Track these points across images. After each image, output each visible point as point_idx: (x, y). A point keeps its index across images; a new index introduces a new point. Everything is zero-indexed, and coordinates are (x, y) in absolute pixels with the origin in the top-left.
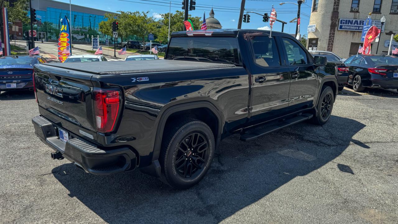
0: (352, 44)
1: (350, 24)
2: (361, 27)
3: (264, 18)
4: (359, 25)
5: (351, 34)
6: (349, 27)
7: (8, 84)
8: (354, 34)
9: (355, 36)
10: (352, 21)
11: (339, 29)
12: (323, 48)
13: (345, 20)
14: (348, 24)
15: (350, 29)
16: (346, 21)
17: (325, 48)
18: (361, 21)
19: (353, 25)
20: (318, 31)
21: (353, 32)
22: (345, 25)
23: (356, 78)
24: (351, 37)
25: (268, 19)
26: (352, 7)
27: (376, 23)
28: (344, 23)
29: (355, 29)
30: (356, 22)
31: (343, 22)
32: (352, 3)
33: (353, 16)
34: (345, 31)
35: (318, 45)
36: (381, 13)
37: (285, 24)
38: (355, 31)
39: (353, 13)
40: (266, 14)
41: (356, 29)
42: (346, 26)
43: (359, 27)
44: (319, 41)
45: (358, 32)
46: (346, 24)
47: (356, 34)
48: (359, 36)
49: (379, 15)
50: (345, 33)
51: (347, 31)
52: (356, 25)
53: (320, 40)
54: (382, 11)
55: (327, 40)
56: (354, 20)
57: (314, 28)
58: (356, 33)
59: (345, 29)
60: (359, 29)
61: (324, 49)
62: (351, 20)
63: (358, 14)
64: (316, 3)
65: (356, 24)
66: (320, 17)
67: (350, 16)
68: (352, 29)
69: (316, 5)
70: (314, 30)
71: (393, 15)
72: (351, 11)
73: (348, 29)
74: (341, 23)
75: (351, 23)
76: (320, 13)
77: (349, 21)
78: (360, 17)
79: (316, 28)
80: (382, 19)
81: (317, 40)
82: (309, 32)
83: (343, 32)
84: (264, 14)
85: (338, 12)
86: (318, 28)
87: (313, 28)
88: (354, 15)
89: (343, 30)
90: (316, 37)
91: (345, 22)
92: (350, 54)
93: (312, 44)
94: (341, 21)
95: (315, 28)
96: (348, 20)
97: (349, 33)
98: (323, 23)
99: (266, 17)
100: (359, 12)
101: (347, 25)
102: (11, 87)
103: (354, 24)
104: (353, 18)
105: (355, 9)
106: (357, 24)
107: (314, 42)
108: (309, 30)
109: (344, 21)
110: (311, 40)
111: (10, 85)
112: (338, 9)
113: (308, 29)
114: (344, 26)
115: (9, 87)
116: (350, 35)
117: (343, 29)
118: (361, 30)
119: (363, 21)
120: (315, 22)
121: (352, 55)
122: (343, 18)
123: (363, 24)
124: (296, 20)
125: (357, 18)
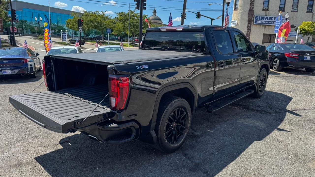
0: (265, 35)
1: (262, 20)
2: (271, 21)
3: (197, 15)
4: (269, 20)
5: (263, 27)
7: (3, 71)
9: (266, 28)
10: (264, 17)
11: (254, 24)
13: (259, 16)
14: (261, 19)
15: (262, 23)
16: (260, 17)
18: (271, 17)
19: (264, 20)
20: (239, 25)
21: (265, 26)
22: (258, 20)
23: (275, 60)
24: (264, 29)
25: (200, 16)
26: (263, 7)
28: (258, 19)
29: (266, 23)
30: (267, 18)
31: (257, 18)
32: (264, 4)
33: (265, 14)
34: (259, 25)
36: (285, 11)
37: (213, 20)
38: (266, 25)
39: (265, 11)
40: (198, 13)
41: (267, 23)
42: (259, 21)
43: (269, 22)
45: (268, 25)
46: (259, 19)
48: (269, 29)
49: (284, 12)
50: (259, 26)
51: (260, 25)
52: (267, 20)
54: (285, 10)
55: (245, 31)
56: (265, 17)
59: (259, 23)
60: (269, 23)
62: (263, 17)
63: (268, 12)
64: (237, 4)
66: (240, 15)
67: (263, 14)
68: (264, 23)
69: (237, 5)
70: (235, 24)
71: (293, 13)
72: (263, 10)
73: (261, 23)
74: (256, 19)
75: (263, 19)
76: (240, 12)
77: (262, 17)
78: (270, 15)
79: (237, 23)
80: (286, 15)
83: (257, 26)
84: (197, 13)
85: (253, 11)
86: (238, 23)
88: (265, 13)
92: (263, 42)
94: (256, 17)
95: (236, 23)
96: (261, 16)
97: (262, 26)
98: (242, 19)
99: (199, 15)
100: (269, 11)
101: (260, 20)
102: (7, 73)
103: (266, 19)
104: (264, 15)
105: (265, 8)
106: (268, 20)
109: (258, 17)
111: (6, 71)
112: (253, 8)
113: (231, 23)
114: (258, 21)
115: (5, 74)
116: (262, 28)
117: (257, 23)
118: (271, 24)
119: (272, 18)
120: (235, 18)
121: (264, 43)
122: (257, 15)
123: (272, 20)
124: (222, 17)
125: (267, 15)
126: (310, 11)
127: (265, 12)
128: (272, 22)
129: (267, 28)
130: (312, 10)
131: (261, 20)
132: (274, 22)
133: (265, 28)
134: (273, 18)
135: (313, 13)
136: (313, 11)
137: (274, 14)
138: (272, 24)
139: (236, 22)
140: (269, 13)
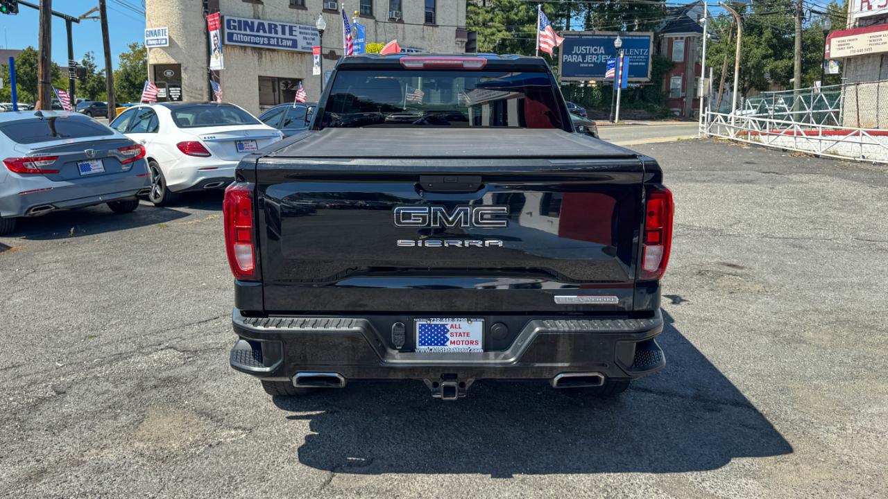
0: (262, 79)
1: (248, 32)
2: (274, 38)
4: (268, 35)
5: (255, 55)
6: (247, 39)
8: (261, 54)
9: (264, 59)
10: (253, 23)
11: (226, 42)
12: (197, 89)
13: (236, 19)
14: (245, 30)
15: (250, 43)
16: (240, 22)
17: (201, 90)
18: (272, 24)
19: (255, 33)
20: (178, 46)
21: (259, 51)
22: (237, 31)
24: (257, 63)
27: (303, 31)
28: (235, 28)
29: (262, 43)
30: (261, 26)
31: (232, 24)
33: (252, 13)
34: (241, 47)
35: (183, 83)
36: (306, 9)
37: (73, 24)
38: (261, 49)
39: (250, 4)
41: (264, 44)
42: (240, 34)
43: (269, 38)
44: (182, 71)
45: (268, 49)
46: (240, 29)
47: (265, 54)
48: (271, 61)
49: (304, 11)
50: (242, 52)
51: (245, 47)
52: (261, 33)
53: (186, 69)
54: (308, 4)
55: (202, 68)
56: (256, 22)
57: (164, 37)
58: (264, 52)
59: (241, 42)
60: (269, 44)
61: (200, 92)
62: (249, 21)
63: (260, 6)
65: (261, 31)
66: (176, 10)
67: (246, 11)
68: (256, 43)
70: (164, 41)
71: (329, 15)
73: (247, 42)
74: (229, 27)
75: (252, 29)
77: (246, 23)
78: (267, 16)
79: (170, 37)
80: (317, 22)
81: (176, 68)
82: (150, 49)
83: (237, 51)
86: (174, 37)
87: (161, 37)
88: (254, 10)
89: (236, 46)
90: (173, 61)
91: (236, 24)
92: (260, 104)
93: (166, 79)
94: (229, 21)
95: (167, 37)
96: (242, 19)
97: (249, 51)
98: (185, 26)
100: (262, 3)
101: (243, 32)
103: (258, 31)
104: (252, 17)
106: (265, 32)
107: (169, 73)
108: (150, 42)
109: (234, 21)
110: (158, 69)
113: (146, 39)
114: (237, 34)
116: (251, 58)
117: (236, 41)
118: (274, 45)
119: (276, 26)
120: (162, 21)
121: (266, 107)
122: (231, 16)
123: (276, 32)
124: (98, 14)
125: (261, 17)
126: (368, 11)
127: (253, 6)
128: (278, 38)
129: (267, 56)
130: (371, 9)
131: (245, 33)
132: (282, 39)
133: (260, 57)
134: (279, 29)
135: (374, 18)
136: (374, 15)
137: (280, 14)
138: (278, 45)
139: (167, 34)
140: (263, 9)
